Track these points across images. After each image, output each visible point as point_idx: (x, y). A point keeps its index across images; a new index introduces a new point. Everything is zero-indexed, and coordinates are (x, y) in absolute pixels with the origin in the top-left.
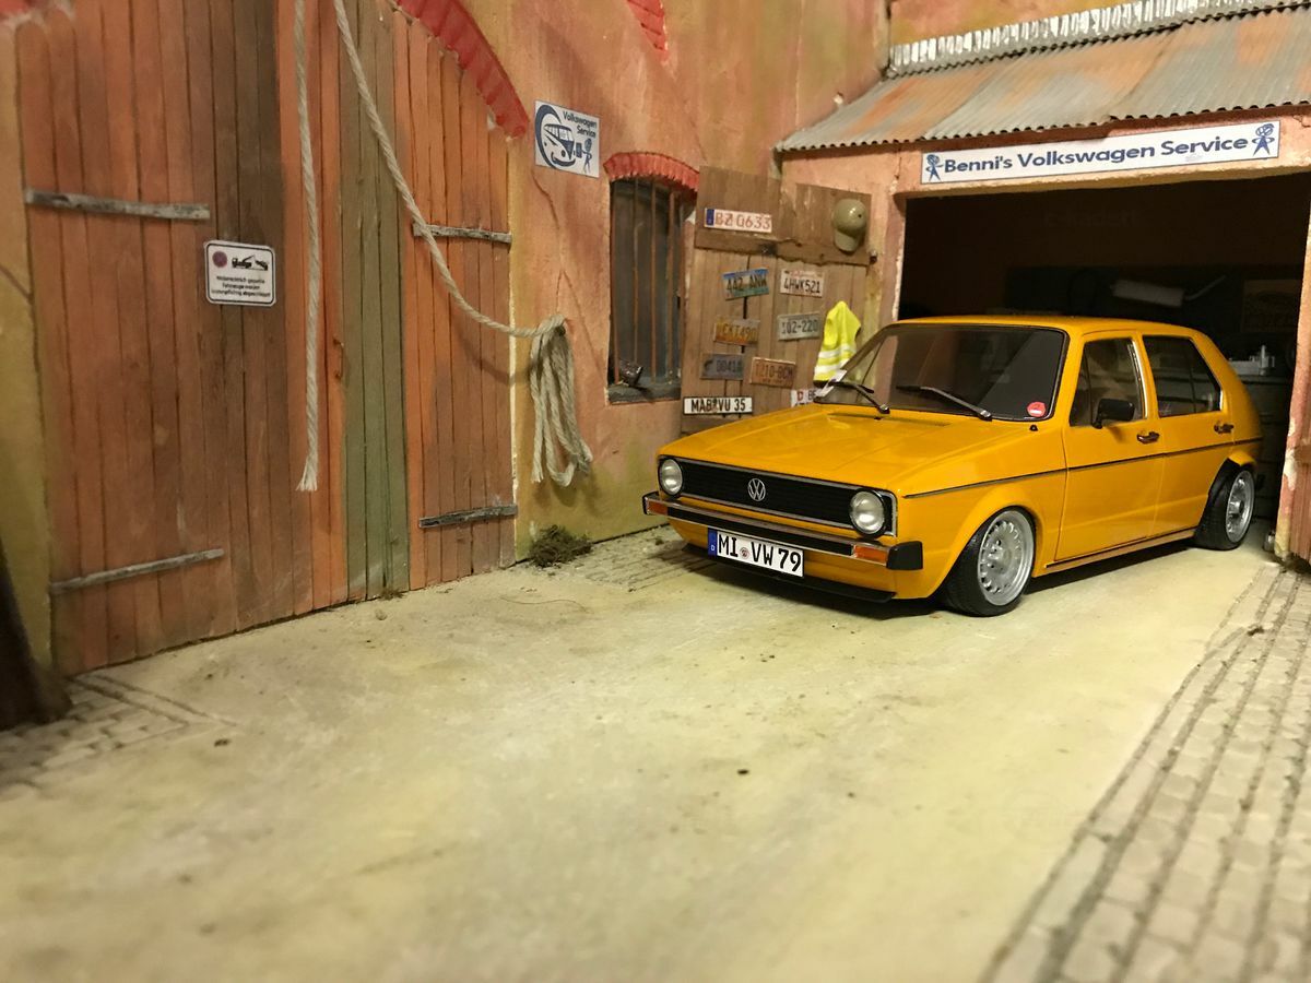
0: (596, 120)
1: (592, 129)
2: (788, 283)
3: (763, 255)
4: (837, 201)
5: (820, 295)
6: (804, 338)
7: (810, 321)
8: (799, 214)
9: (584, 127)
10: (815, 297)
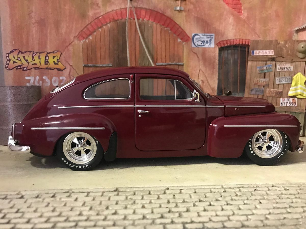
0: (214, 34)
1: (212, 37)
2: (280, 68)
3: (271, 61)
4: (299, 43)
5: (292, 71)
6: (285, 84)
7: (287, 79)
8: (284, 49)
9: (208, 37)
10: (290, 72)
